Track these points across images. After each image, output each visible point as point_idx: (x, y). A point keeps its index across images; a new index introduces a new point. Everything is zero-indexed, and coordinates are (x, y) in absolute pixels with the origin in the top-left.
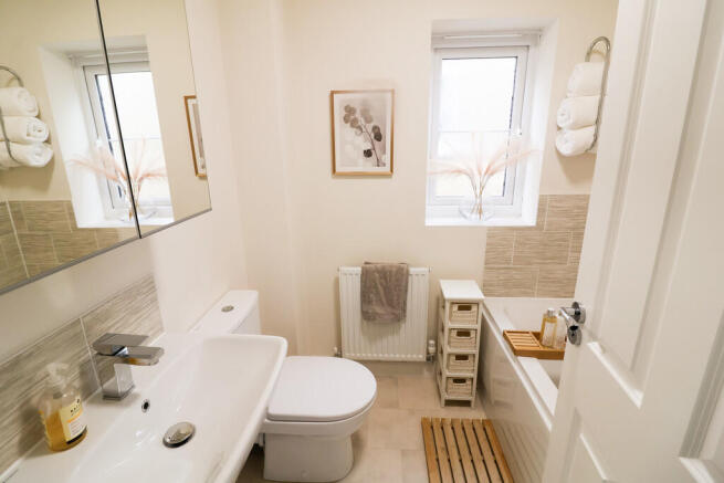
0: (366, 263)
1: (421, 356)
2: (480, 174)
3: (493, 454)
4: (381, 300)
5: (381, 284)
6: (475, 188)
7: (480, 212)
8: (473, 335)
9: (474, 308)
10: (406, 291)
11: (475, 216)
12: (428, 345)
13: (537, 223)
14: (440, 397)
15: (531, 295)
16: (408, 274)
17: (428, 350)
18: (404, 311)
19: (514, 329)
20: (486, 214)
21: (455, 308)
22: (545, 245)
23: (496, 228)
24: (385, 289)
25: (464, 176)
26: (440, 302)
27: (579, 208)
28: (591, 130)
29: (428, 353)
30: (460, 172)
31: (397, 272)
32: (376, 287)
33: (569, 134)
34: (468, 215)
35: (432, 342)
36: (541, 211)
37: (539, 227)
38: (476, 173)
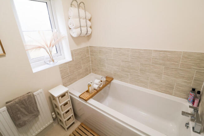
0: (7, 103)
1: (51, 121)
2: (48, 47)
3: (89, 131)
4: (24, 114)
5: (22, 108)
6: (48, 53)
7: (53, 61)
8: (69, 103)
9: (66, 94)
10: (36, 103)
11: (52, 63)
12: (52, 115)
13: (72, 59)
14: (64, 129)
15: (77, 80)
16: (34, 95)
17: (52, 117)
18: (38, 111)
19: (81, 94)
20: (55, 61)
21: (60, 98)
22: (76, 65)
23: (61, 65)
24: (25, 109)
25: (42, 49)
26: (51, 98)
27: (81, 52)
28: (79, 29)
29: (53, 118)
30: (40, 47)
31: (28, 98)
32: (19, 110)
33: (74, 30)
34: (49, 63)
35: (53, 113)
36: (72, 55)
37: (73, 60)
38: (46, 47)
